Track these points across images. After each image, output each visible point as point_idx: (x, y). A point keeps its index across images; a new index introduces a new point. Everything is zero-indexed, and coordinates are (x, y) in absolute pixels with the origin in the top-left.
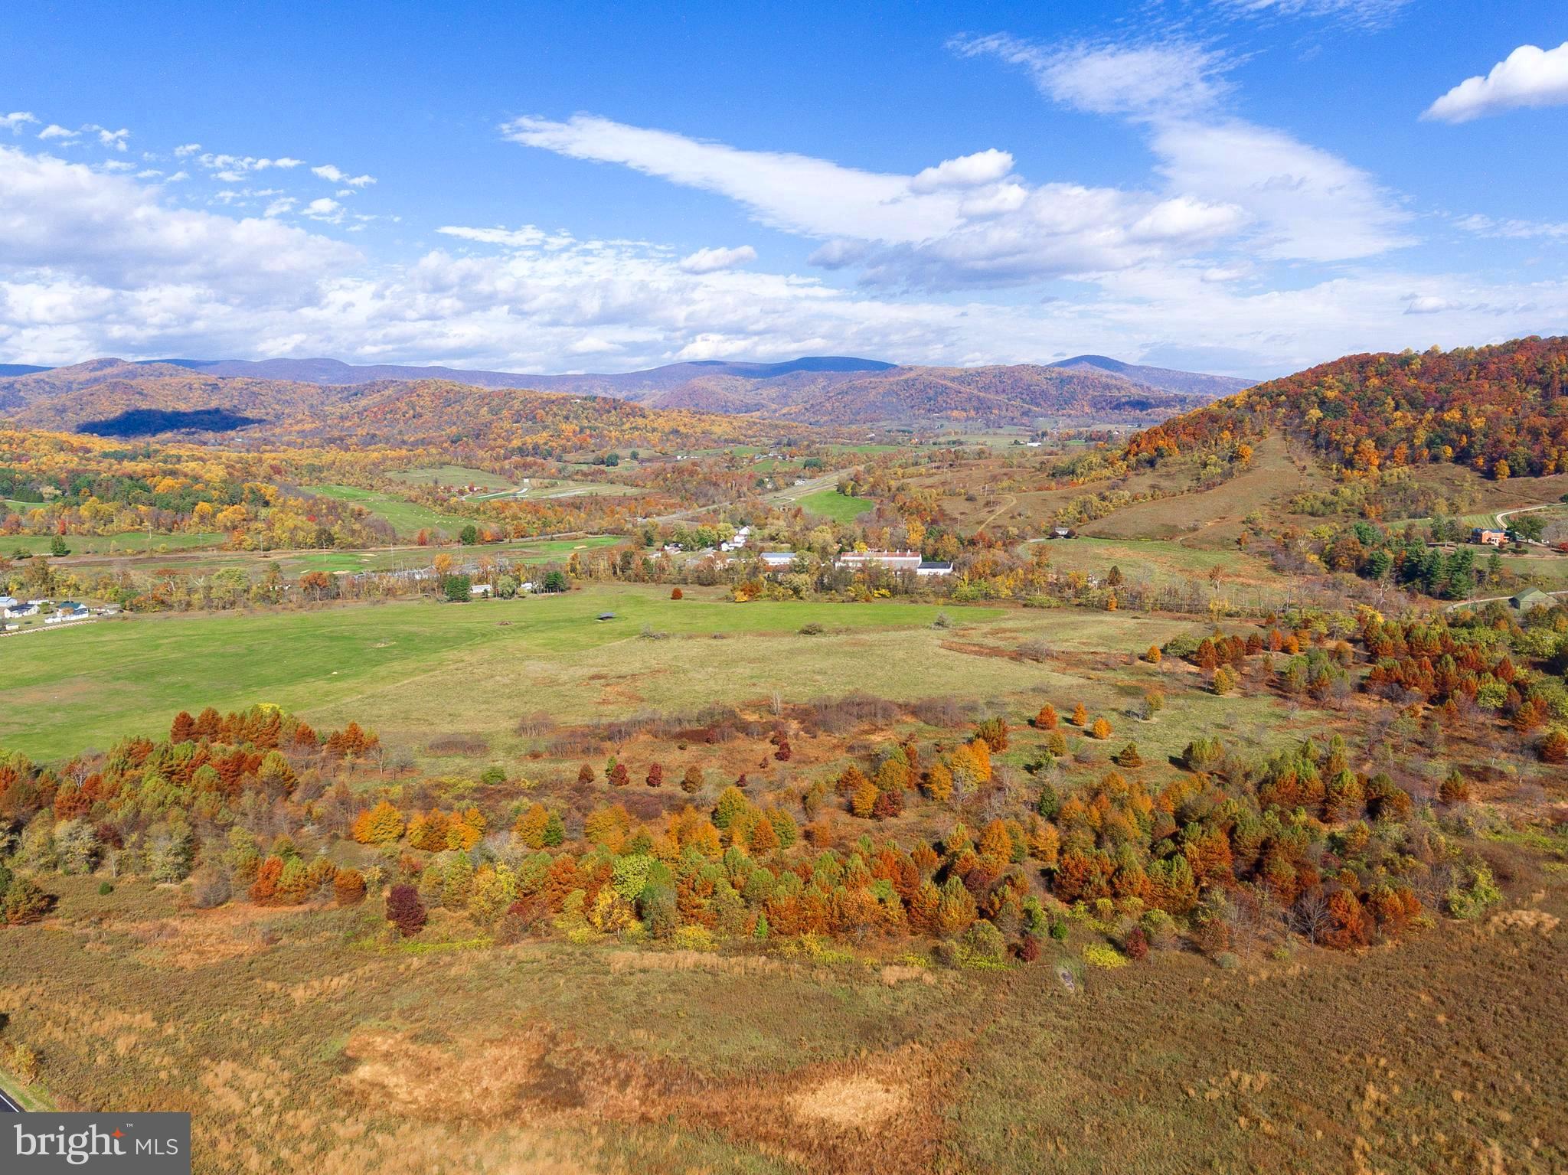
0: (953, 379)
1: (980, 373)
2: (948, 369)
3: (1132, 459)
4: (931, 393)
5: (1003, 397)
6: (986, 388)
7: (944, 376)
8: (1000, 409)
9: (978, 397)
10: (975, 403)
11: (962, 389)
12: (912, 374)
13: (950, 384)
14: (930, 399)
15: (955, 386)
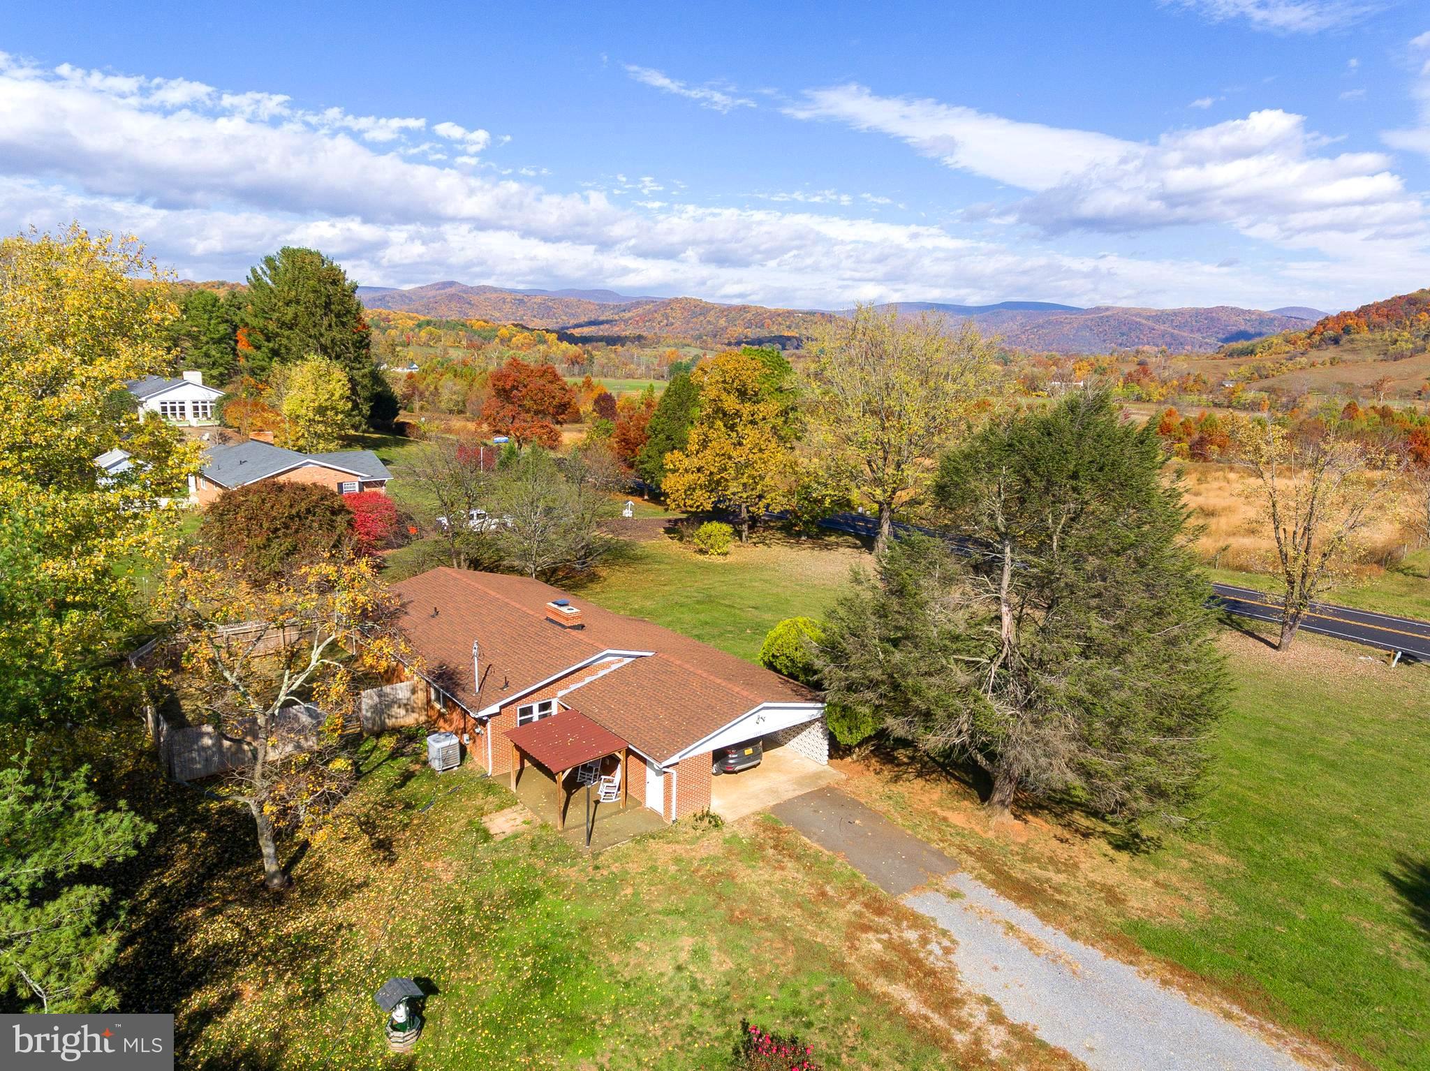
0: (1148, 318)
1: (1175, 313)
2: (1145, 309)
3: (1317, 338)
4: (1125, 329)
5: (1198, 336)
6: (1178, 327)
7: (1138, 315)
8: (1193, 345)
9: (1172, 335)
10: (1168, 339)
11: (1157, 327)
12: (1108, 313)
13: (1144, 322)
14: (1123, 334)
15: (1150, 323)
